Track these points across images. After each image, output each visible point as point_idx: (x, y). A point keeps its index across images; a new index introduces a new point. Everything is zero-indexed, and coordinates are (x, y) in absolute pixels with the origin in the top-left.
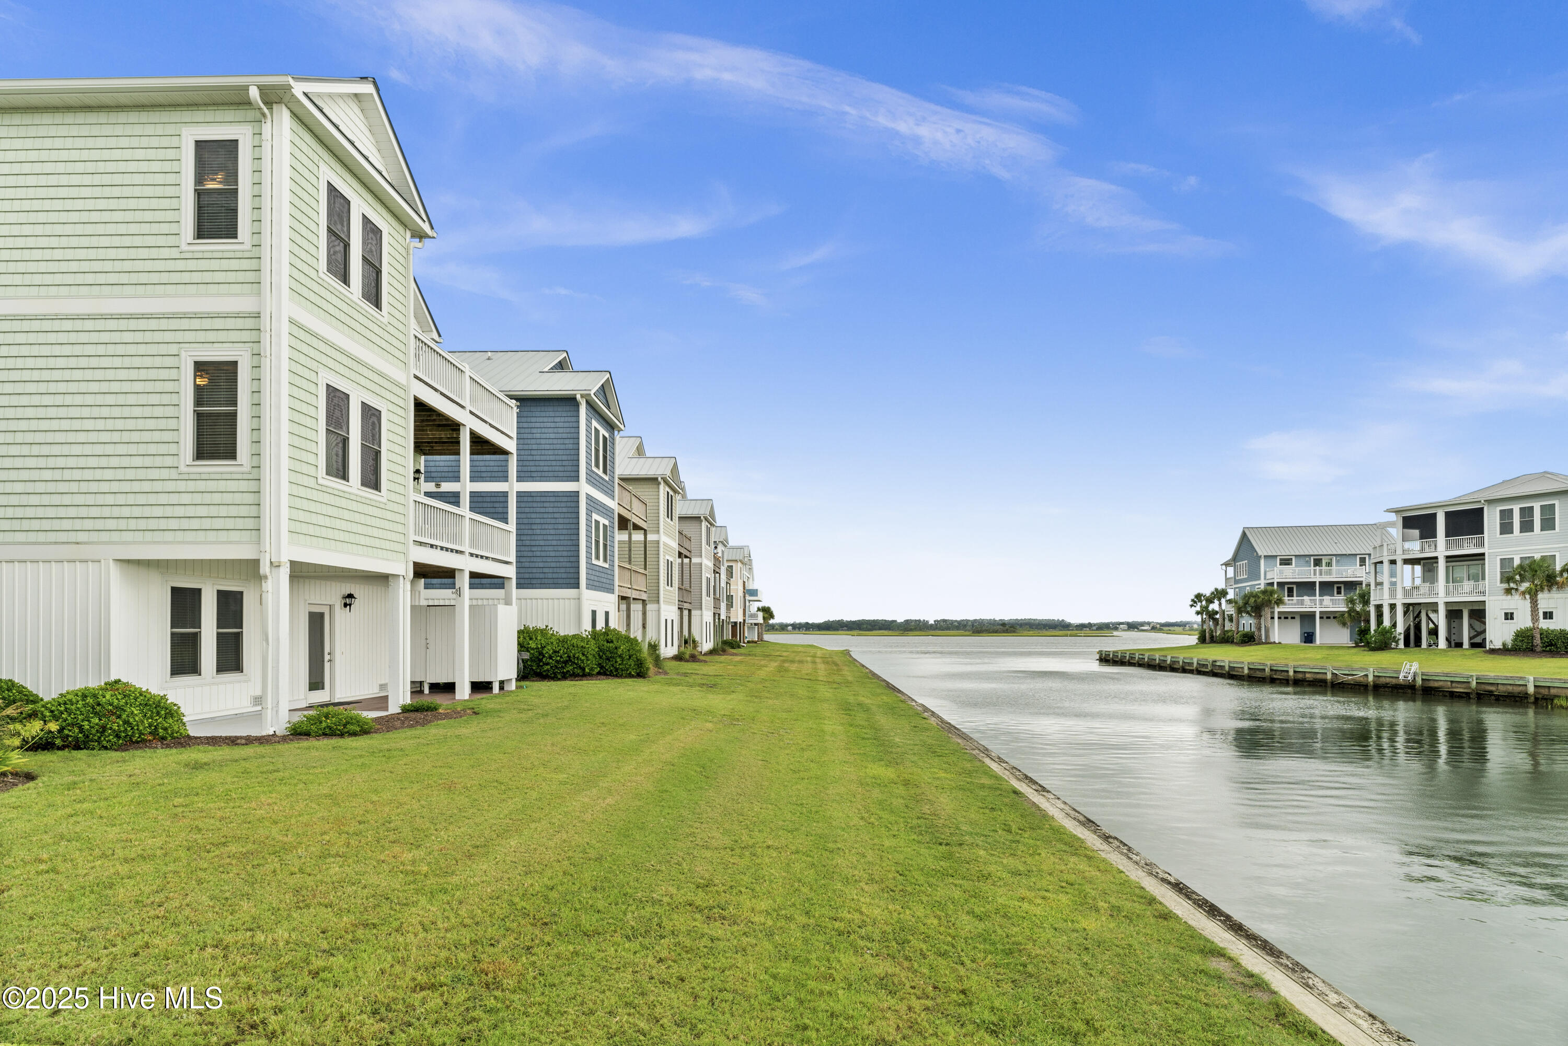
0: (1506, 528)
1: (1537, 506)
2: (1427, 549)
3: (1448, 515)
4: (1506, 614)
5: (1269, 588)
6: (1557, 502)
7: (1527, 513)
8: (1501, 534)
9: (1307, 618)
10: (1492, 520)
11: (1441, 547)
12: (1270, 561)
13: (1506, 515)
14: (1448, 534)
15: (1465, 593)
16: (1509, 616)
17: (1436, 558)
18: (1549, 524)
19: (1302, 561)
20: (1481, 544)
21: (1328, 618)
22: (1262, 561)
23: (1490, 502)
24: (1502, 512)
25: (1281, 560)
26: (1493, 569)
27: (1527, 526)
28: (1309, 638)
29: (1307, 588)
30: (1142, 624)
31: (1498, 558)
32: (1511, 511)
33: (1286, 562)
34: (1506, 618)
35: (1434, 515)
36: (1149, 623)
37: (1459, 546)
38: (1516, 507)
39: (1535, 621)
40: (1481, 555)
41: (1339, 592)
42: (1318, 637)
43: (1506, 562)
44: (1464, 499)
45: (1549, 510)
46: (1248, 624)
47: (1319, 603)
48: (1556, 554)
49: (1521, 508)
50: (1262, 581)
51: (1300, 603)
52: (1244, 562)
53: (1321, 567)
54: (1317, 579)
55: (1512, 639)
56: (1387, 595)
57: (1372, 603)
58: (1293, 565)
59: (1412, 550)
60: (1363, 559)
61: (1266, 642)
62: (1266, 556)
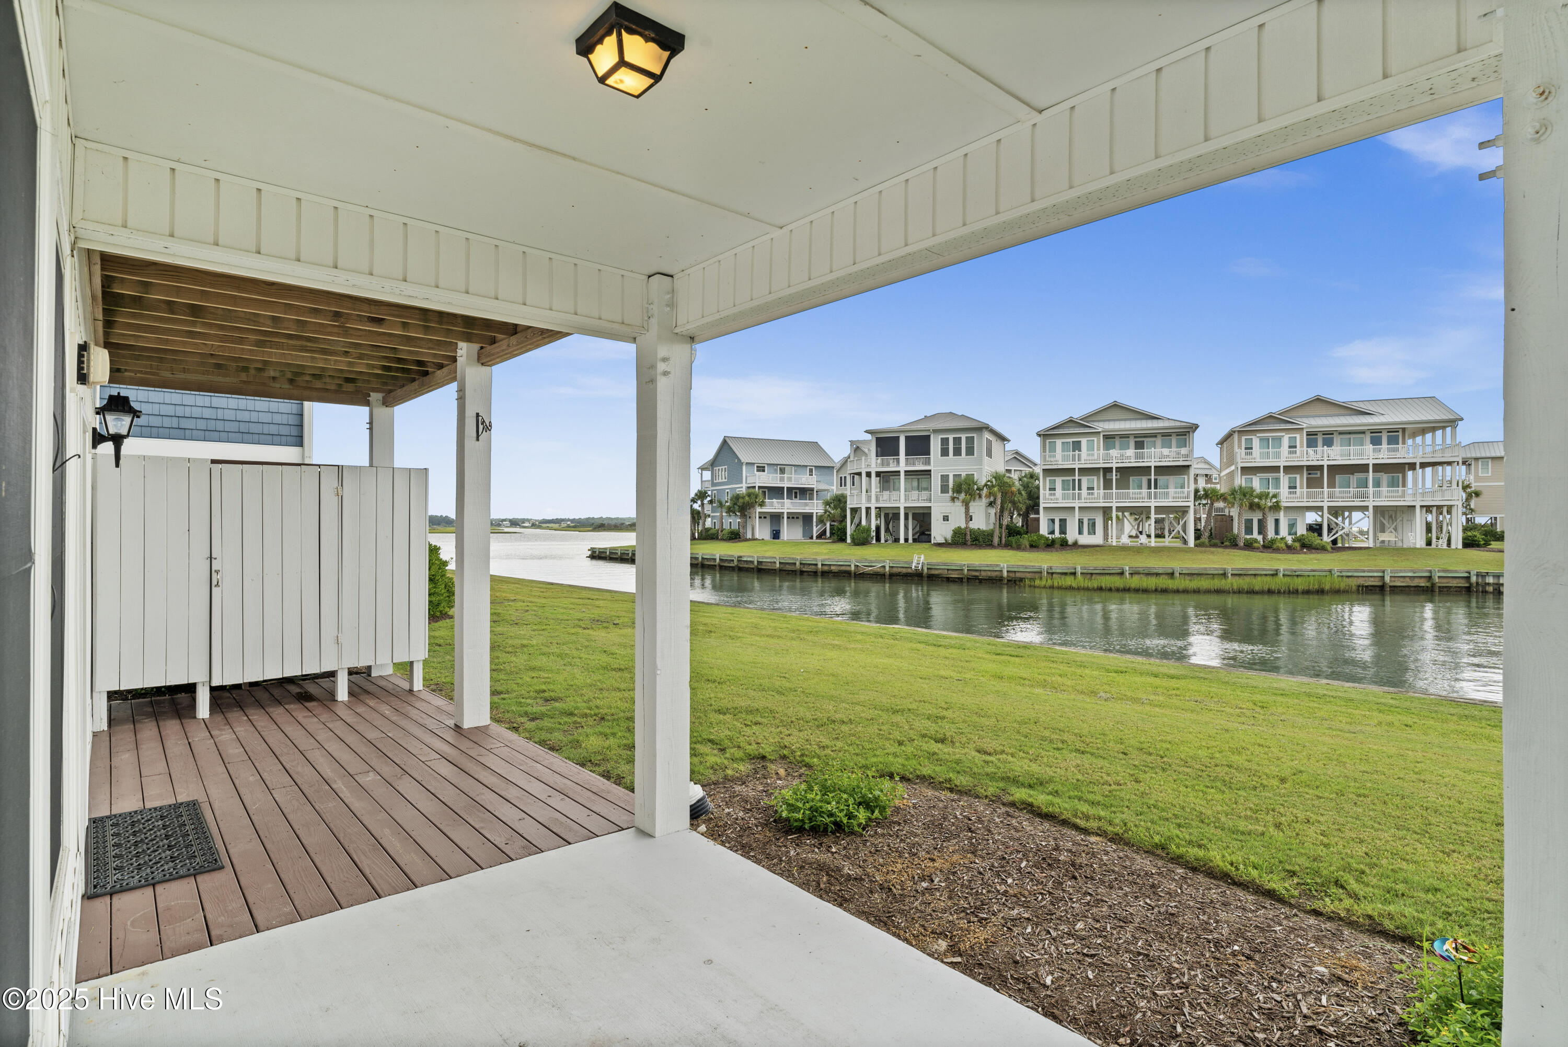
0: (945, 452)
1: (964, 437)
2: (891, 465)
3: (908, 439)
4: (944, 517)
5: (751, 490)
6: (975, 435)
7: (957, 441)
8: (942, 456)
9: (776, 518)
10: (935, 445)
11: (902, 463)
12: (749, 467)
13: (945, 442)
14: (908, 453)
15: (917, 500)
16: (946, 518)
17: (899, 472)
18: (970, 451)
19: (772, 467)
20: (928, 462)
21: (793, 518)
22: (744, 468)
23: (934, 431)
24: (942, 439)
25: (757, 467)
26: (936, 482)
27: (957, 452)
28: (776, 535)
29: (776, 492)
30: (523, 521)
31: (940, 474)
32: (948, 439)
33: (761, 469)
34: (944, 520)
35: (898, 437)
36: (528, 520)
37: (914, 464)
38: (951, 437)
39: (967, 522)
40: (928, 472)
41: (796, 497)
42: (785, 534)
43: (945, 478)
44: (920, 429)
45: (970, 440)
46: (732, 522)
47: (786, 506)
48: (975, 473)
49: (954, 438)
50: (744, 485)
51: (774, 506)
52: (724, 467)
53: (786, 475)
54: (786, 485)
55: (949, 536)
56: (864, 500)
57: (848, 507)
58: (766, 472)
59: (882, 465)
60: (811, 470)
61: (752, 539)
62: (747, 463)
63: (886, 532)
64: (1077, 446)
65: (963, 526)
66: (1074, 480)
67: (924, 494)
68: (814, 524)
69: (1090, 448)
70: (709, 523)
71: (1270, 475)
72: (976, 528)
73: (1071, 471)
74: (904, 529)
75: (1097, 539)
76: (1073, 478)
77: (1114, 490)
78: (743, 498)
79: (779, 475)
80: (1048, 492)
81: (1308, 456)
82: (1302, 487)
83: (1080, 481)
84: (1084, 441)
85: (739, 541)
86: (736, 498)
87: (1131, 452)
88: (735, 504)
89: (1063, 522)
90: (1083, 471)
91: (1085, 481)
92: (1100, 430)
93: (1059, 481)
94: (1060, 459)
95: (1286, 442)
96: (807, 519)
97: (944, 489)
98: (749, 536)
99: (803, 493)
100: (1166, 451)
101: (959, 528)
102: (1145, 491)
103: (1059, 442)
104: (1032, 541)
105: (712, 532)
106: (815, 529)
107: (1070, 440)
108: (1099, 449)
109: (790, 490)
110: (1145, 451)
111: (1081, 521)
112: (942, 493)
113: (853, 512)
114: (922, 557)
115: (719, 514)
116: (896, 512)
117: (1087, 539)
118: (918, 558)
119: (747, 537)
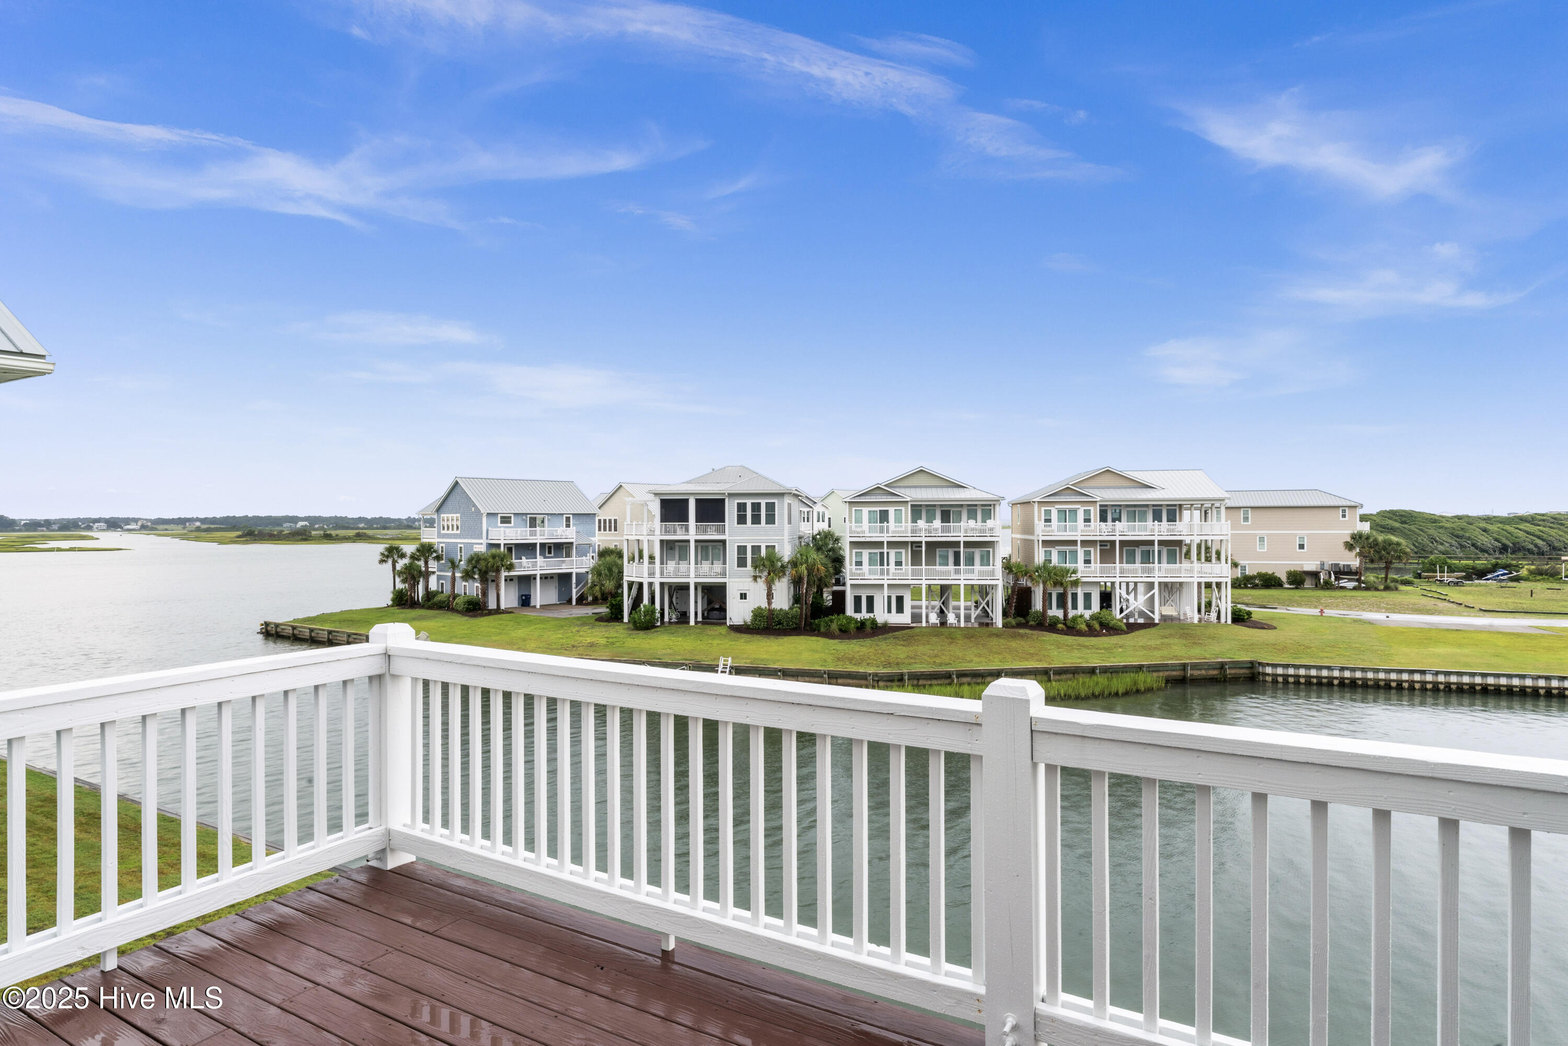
0: (742, 520)
1: (763, 502)
2: (679, 531)
3: (698, 501)
4: (741, 594)
5: (494, 551)
6: (776, 501)
7: (756, 507)
8: (738, 523)
9: (526, 581)
10: (731, 511)
11: (692, 531)
12: (492, 519)
13: (742, 507)
14: (699, 519)
15: (709, 575)
16: (743, 596)
17: (688, 542)
18: (771, 519)
19: (520, 518)
20: (722, 531)
21: (546, 578)
22: (484, 520)
23: (731, 495)
24: (739, 505)
25: (502, 518)
26: (732, 554)
27: (756, 520)
28: (525, 601)
29: (527, 549)
30: (128, 521)
31: (736, 545)
32: (745, 505)
33: (506, 520)
34: (741, 598)
35: (687, 500)
36: (136, 520)
37: (705, 532)
38: (749, 502)
39: (770, 603)
40: (723, 542)
41: (550, 552)
42: (538, 598)
43: (742, 550)
44: (711, 489)
45: (771, 507)
46: (472, 588)
47: (539, 566)
48: (776, 545)
49: (753, 504)
50: (484, 541)
51: (524, 566)
52: (455, 515)
53: (538, 529)
54: (538, 540)
55: (748, 618)
56: (646, 574)
57: (626, 579)
58: (512, 524)
59: (667, 532)
60: (568, 519)
61: (498, 611)
62: (488, 514)
63: (670, 608)
64: (884, 516)
65: (764, 605)
66: (882, 554)
67: (718, 567)
68: (574, 586)
69: (898, 520)
70: (433, 585)
71: (1067, 548)
72: (779, 608)
73: (879, 544)
74: (695, 606)
75: (905, 619)
76: (881, 551)
77: (924, 567)
78: (485, 559)
79: (528, 529)
80: (854, 567)
81: (1100, 531)
82: (1095, 562)
83: (888, 553)
84: (891, 510)
85: (482, 615)
86: (475, 560)
87: (937, 523)
88: (475, 567)
89: (870, 600)
90: (891, 544)
91: (892, 553)
92: (908, 499)
93: (866, 554)
94: (867, 530)
95: (1081, 516)
96: (564, 579)
97: (742, 563)
98: (492, 605)
99: (559, 549)
100: (972, 523)
101: (759, 608)
102: (951, 567)
103: (865, 510)
104: (841, 625)
105: (439, 598)
106: (574, 591)
107: (878, 509)
108: (906, 522)
109: (543, 545)
110: (951, 524)
111: (889, 598)
112: (738, 566)
113: (631, 584)
114: (730, 659)
115: (450, 574)
116: (685, 588)
117: (895, 619)
118: (724, 661)
119: (490, 608)
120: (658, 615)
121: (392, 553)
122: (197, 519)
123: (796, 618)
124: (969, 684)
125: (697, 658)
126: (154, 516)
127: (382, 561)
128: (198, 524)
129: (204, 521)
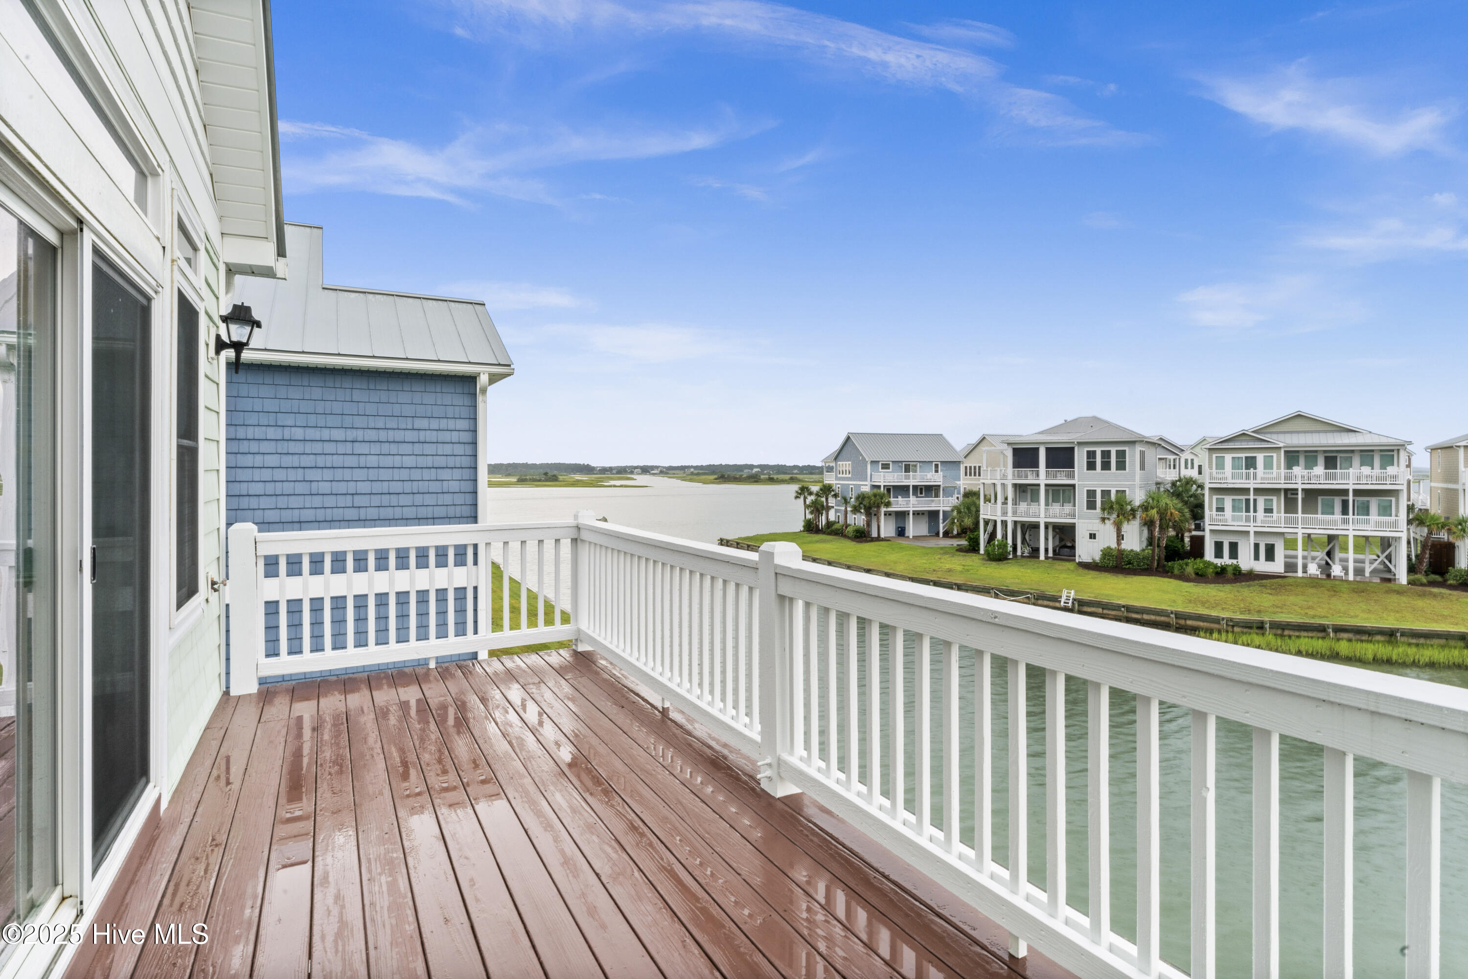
0: (1091, 466)
1: (1114, 450)
2: (1029, 477)
3: (1048, 449)
4: (1091, 535)
5: (875, 491)
6: (1127, 448)
7: (1106, 455)
8: (1088, 469)
9: (901, 516)
10: (1080, 458)
11: (1042, 476)
12: (875, 465)
13: (1091, 455)
14: (1049, 465)
15: (1059, 514)
16: (1093, 536)
17: (1039, 485)
18: (1121, 465)
19: (897, 465)
20: (1071, 476)
21: (918, 514)
22: (869, 466)
23: (1079, 444)
24: (1088, 452)
25: (882, 464)
26: (1081, 497)
27: (1106, 466)
28: (901, 532)
29: (902, 490)
30: (653, 468)
31: (1086, 489)
32: (1094, 452)
33: (886, 466)
34: (1091, 538)
35: (1037, 449)
36: (657, 467)
37: (1055, 477)
38: (1099, 451)
39: (1119, 544)
40: (1073, 486)
41: (921, 493)
42: (911, 531)
43: (1091, 494)
44: (1061, 439)
45: (1121, 455)
46: (859, 520)
47: (911, 504)
48: (1127, 490)
49: (1102, 452)
50: (868, 483)
51: (899, 504)
52: (848, 463)
53: (911, 473)
54: (911, 482)
55: (1097, 557)
56: (999, 513)
57: (982, 516)
58: (891, 470)
59: (1019, 477)
60: (937, 466)
61: (878, 539)
62: (872, 462)
63: (1023, 543)
64: (1251, 463)
65: (1114, 545)
66: (1248, 501)
67: (1068, 508)
68: (941, 521)
69: (1268, 465)
70: (832, 516)
72: (1129, 549)
73: (1246, 491)
74: (1045, 542)
75: (1277, 566)
76: (1247, 497)
77: (1300, 515)
78: (869, 497)
79: (904, 474)
80: (1214, 512)
83: (1255, 500)
84: (1260, 458)
85: (867, 541)
86: (861, 498)
87: (1319, 470)
88: (861, 503)
89: (1234, 547)
90: (1259, 491)
91: (1261, 502)
92: (1281, 445)
93: (1228, 499)
94: (1229, 476)
96: (933, 515)
97: (1091, 505)
98: (874, 534)
99: (930, 490)
100: (1366, 470)
101: (1109, 548)
102: (1338, 516)
103: (1228, 458)
104: (1197, 569)
105: (836, 526)
106: (941, 526)
107: (1243, 455)
108: (1279, 468)
109: (915, 487)
110: (1338, 471)
111: (1257, 546)
112: (1088, 508)
113: (987, 522)
114: (1073, 592)
115: (843, 508)
116: (1035, 526)
117: (1262, 566)
118: (1068, 593)
119: (873, 536)
120: (1010, 549)
121: (804, 491)
122: (692, 467)
123: (1148, 560)
124: (1350, 640)
125: (1042, 588)
126: (667, 464)
127: (797, 497)
128: (692, 470)
129: (696, 467)
